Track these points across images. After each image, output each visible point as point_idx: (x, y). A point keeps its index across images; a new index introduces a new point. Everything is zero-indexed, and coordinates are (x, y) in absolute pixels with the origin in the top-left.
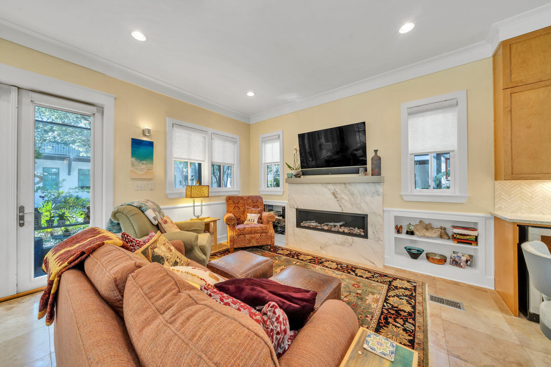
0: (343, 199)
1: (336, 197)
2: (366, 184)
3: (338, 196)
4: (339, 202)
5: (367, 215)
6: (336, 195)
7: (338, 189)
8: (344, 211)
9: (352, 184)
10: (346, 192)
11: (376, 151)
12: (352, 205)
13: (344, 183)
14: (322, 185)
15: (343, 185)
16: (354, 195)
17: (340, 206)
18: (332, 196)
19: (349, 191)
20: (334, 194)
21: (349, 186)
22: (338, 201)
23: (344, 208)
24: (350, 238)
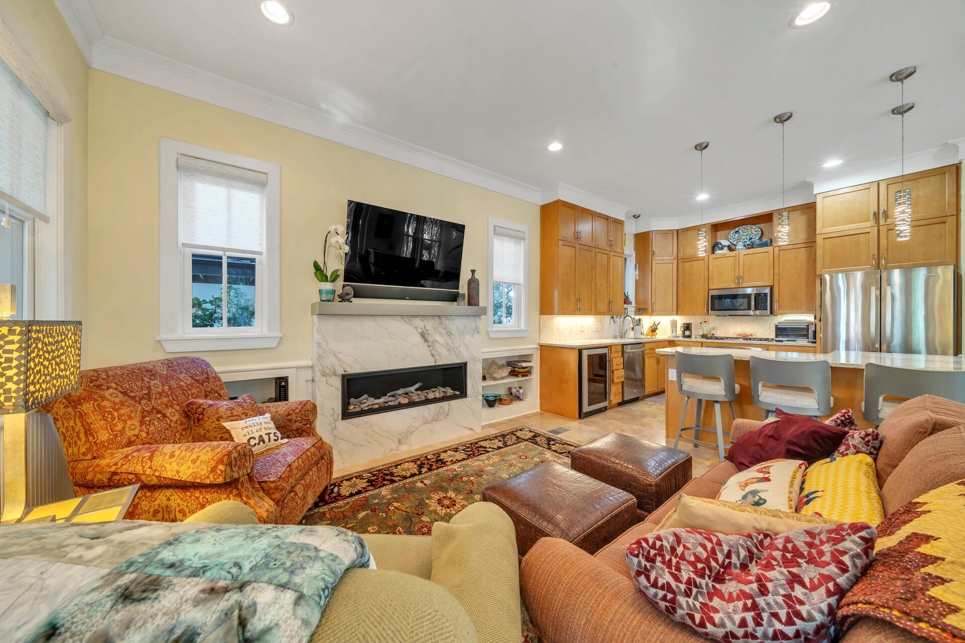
0: (437, 342)
1: (426, 341)
2: (465, 318)
3: (430, 339)
4: (431, 348)
5: (465, 364)
6: (427, 336)
7: (430, 325)
8: (438, 363)
9: (449, 318)
10: (441, 330)
11: (473, 271)
12: (449, 350)
13: (439, 316)
14: (403, 318)
15: (437, 319)
16: (452, 334)
17: (433, 355)
18: (420, 340)
19: (445, 328)
20: (423, 335)
21: (446, 322)
22: (429, 346)
23: (437, 358)
24: (445, 404)
